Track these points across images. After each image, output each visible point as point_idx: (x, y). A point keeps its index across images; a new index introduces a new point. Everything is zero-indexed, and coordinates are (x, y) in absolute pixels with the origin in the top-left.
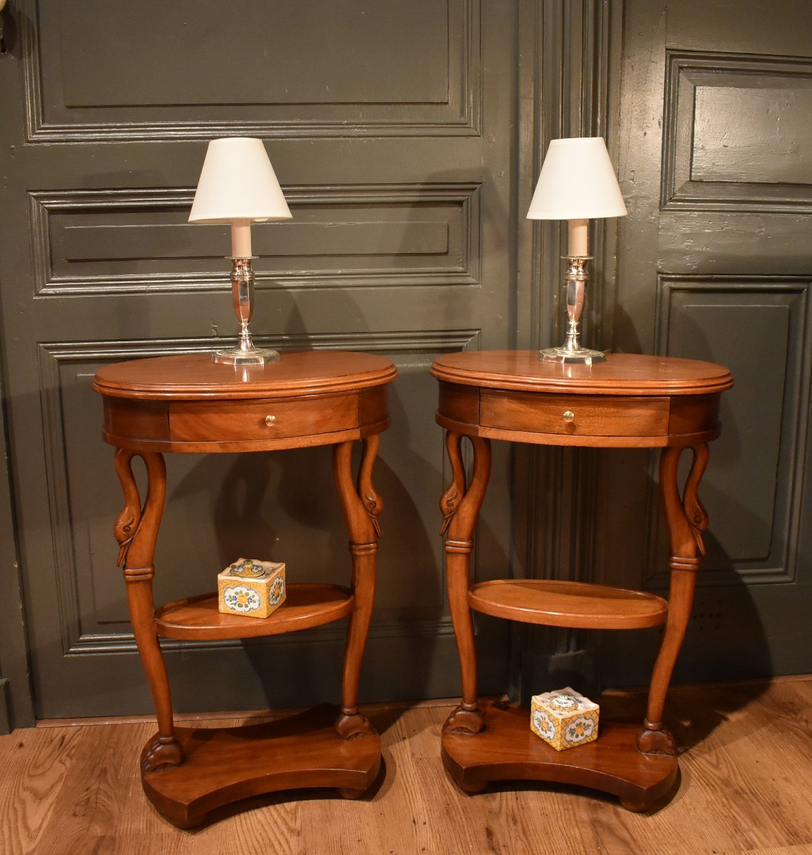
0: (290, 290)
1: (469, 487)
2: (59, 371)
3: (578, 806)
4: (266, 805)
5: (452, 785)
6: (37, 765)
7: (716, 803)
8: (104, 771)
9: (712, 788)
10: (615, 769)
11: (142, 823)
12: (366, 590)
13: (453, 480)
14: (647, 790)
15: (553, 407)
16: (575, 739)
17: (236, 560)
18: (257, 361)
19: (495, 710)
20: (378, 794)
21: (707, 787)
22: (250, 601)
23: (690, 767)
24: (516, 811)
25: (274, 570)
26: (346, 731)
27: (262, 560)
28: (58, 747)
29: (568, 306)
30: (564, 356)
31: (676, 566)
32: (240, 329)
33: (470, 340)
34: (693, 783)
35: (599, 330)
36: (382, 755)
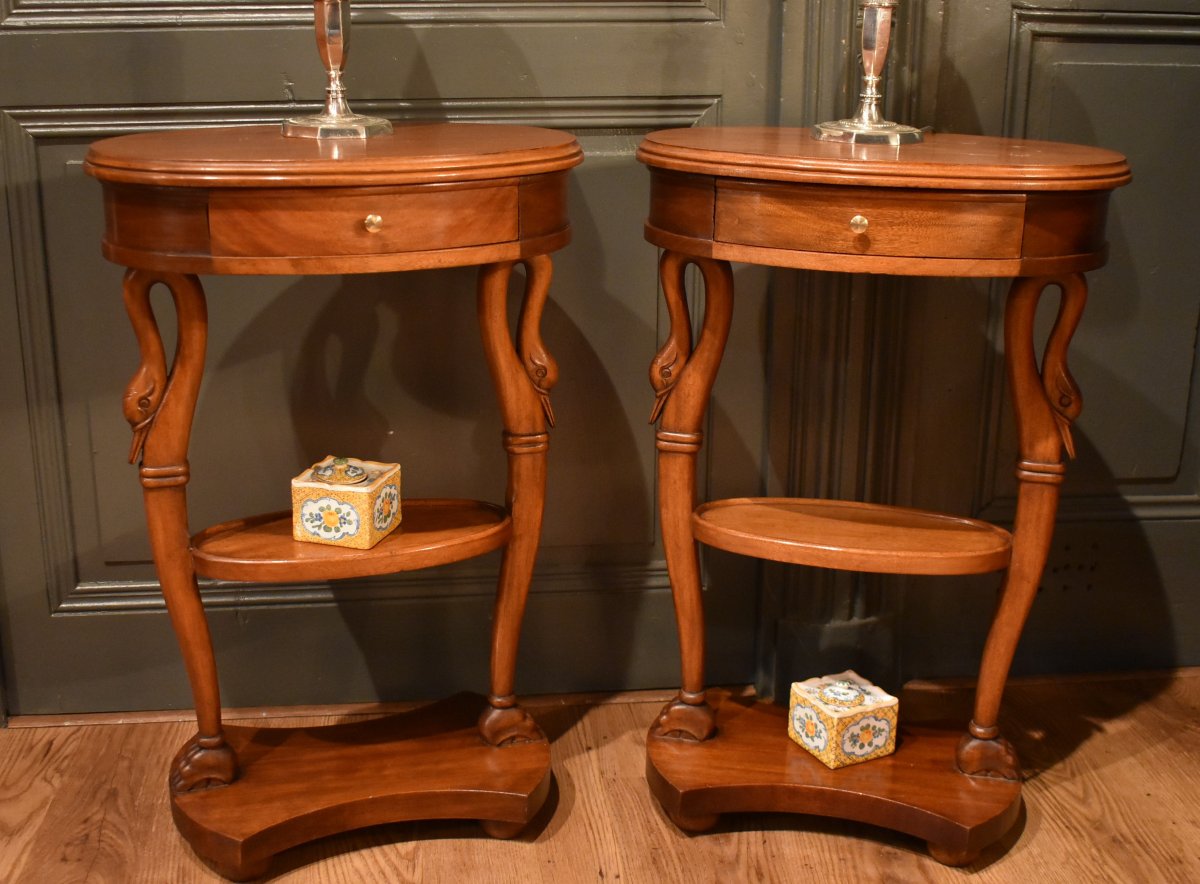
0: (411, 26)
1: (698, 343)
2: (37, 154)
3: (861, 856)
4: (368, 846)
5: (663, 819)
6: (8, 784)
7: (1081, 855)
8: (113, 794)
9: (1075, 833)
10: (921, 797)
11: (170, 872)
12: (529, 510)
13: (671, 334)
14: (972, 830)
15: (834, 208)
16: (858, 751)
17: (321, 459)
18: (355, 132)
19: (734, 706)
20: (545, 832)
21: (1067, 831)
22: (344, 520)
23: (1041, 800)
24: (763, 862)
25: (382, 474)
26: (497, 732)
27: (364, 458)
28: (41, 756)
29: (865, 52)
30: (855, 132)
31: (1028, 476)
32: (329, 80)
33: (703, 113)
34: (1045, 824)
35: (914, 100)
36: (552, 773)
